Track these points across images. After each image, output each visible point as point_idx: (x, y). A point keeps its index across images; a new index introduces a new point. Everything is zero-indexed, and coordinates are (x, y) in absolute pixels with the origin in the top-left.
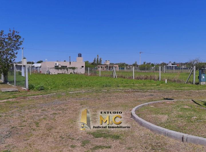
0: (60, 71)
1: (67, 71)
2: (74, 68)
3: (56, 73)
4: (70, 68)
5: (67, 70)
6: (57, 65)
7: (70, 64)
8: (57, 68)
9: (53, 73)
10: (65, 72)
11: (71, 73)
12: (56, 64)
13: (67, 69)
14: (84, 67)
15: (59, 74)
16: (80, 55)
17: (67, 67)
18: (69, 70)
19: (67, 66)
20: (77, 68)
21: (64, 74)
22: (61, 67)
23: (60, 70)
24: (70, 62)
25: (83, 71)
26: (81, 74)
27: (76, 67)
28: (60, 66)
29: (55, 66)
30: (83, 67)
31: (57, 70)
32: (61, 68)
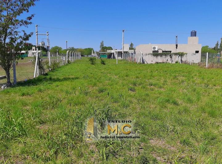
0: (160, 59)
1: (170, 59)
2: (181, 55)
3: (154, 62)
4: (176, 54)
5: (171, 57)
6: (156, 50)
7: (177, 48)
8: (156, 54)
9: (149, 62)
10: (167, 60)
11: (177, 62)
12: (154, 48)
13: (170, 55)
14: (200, 52)
15: (157, 63)
16: (194, 34)
17: (172, 53)
18: (174, 57)
19: (171, 51)
20: (186, 54)
21: (166, 63)
22: (162, 52)
23: (159, 57)
24: (177, 45)
25: (197, 59)
26: (194, 63)
27: (185, 52)
28: (160, 52)
29: (153, 51)
30: (197, 52)
31: (155, 58)
32: (161, 55)
